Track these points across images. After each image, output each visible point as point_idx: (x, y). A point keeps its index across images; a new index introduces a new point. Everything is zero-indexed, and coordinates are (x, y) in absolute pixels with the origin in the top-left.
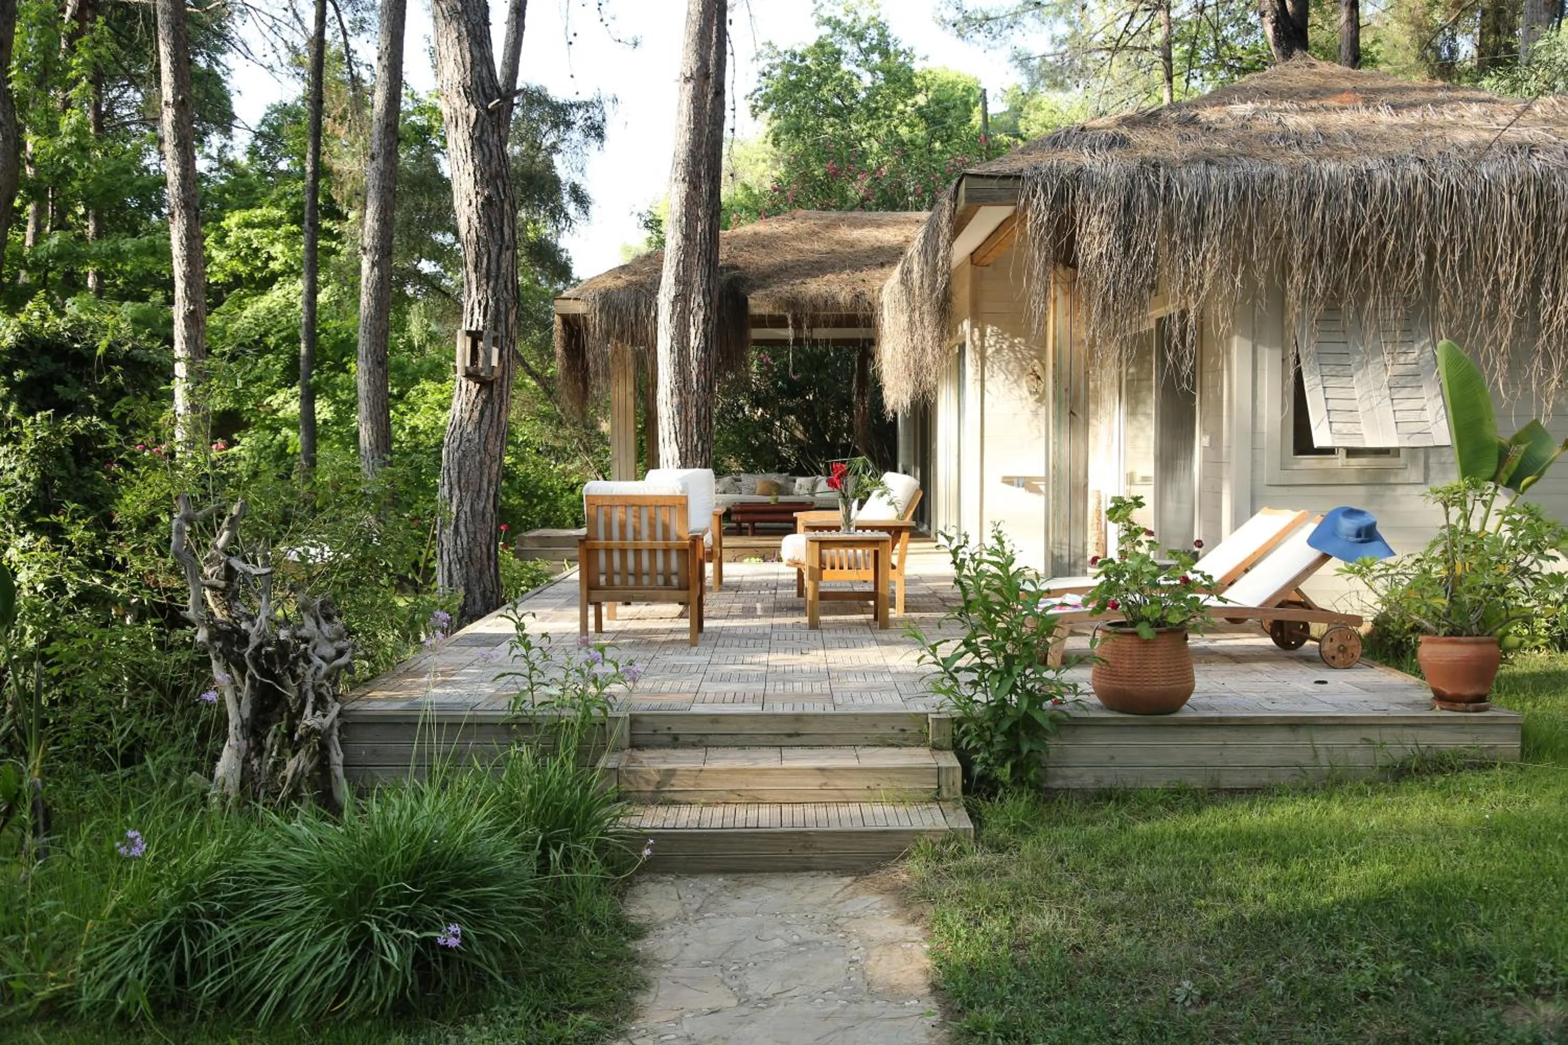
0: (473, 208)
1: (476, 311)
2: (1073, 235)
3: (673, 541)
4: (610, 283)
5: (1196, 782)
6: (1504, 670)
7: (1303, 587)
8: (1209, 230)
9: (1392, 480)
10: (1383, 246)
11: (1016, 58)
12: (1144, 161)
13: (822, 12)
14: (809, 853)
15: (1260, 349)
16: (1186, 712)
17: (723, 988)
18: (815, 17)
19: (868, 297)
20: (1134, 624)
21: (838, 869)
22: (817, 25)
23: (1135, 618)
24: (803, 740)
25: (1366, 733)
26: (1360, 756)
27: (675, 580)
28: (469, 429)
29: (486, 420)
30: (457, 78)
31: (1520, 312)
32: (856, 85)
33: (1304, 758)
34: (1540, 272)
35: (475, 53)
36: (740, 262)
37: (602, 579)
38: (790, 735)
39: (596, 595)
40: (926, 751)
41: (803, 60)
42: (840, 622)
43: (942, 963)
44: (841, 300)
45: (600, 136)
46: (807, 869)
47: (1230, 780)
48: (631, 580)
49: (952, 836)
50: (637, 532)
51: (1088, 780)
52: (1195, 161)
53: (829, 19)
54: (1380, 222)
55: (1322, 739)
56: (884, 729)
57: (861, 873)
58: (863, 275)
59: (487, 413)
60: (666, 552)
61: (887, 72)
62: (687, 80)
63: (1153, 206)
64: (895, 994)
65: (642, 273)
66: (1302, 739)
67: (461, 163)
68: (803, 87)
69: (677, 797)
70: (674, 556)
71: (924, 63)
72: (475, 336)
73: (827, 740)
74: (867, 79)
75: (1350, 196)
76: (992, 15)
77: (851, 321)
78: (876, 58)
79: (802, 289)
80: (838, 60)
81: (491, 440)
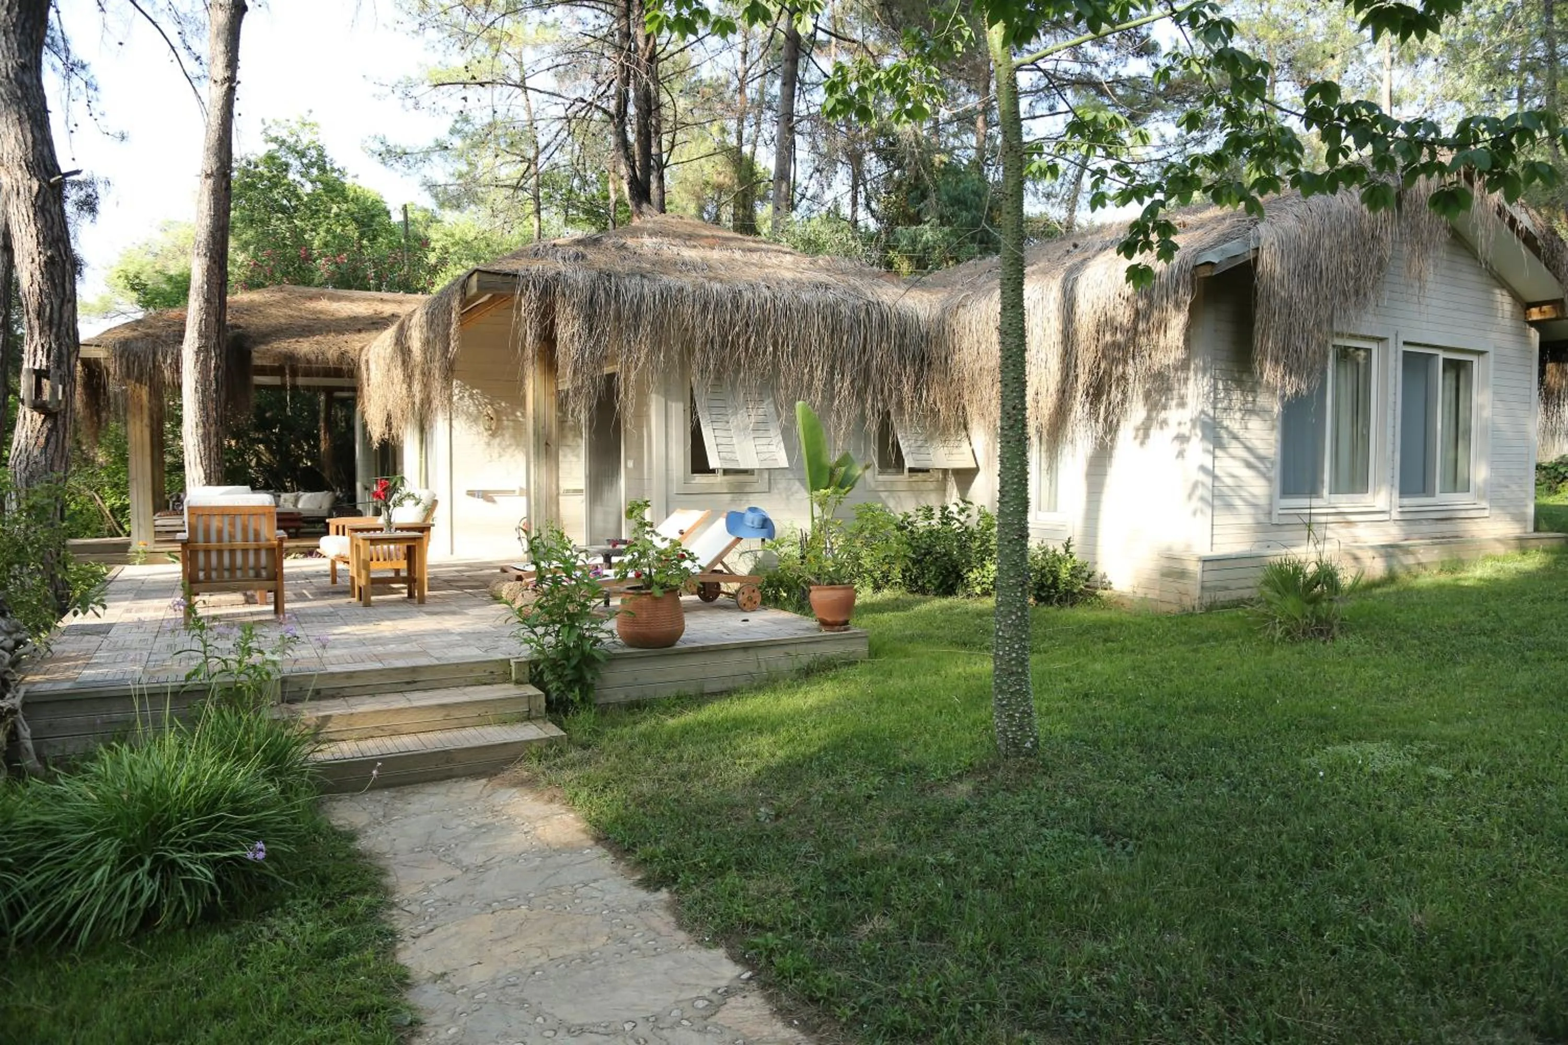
0: (36, 265)
1: (40, 352)
2: (553, 321)
3: (263, 542)
4: (128, 334)
5: (691, 690)
6: (857, 602)
7: (725, 560)
8: (644, 322)
9: (748, 489)
10: (749, 339)
11: (425, 184)
12: (600, 272)
13: (269, 132)
14: (451, 766)
15: (669, 403)
16: (680, 645)
17: (443, 865)
18: (263, 137)
19: (352, 354)
20: (648, 587)
21: (474, 774)
22: (266, 142)
23: (650, 582)
24: (418, 686)
25: (786, 649)
26: (784, 665)
27: (264, 573)
28: (36, 452)
29: (52, 445)
30: (18, 153)
31: (825, 385)
32: (299, 191)
33: (752, 668)
34: (834, 362)
35: (37, 134)
36: (241, 322)
37: (201, 575)
38: (408, 683)
39: (196, 587)
40: (511, 686)
41: (256, 167)
42: (383, 601)
43: (596, 823)
44: (330, 356)
45: (93, 210)
46: (449, 777)
47: (710, 687)
48: (226, 574)
49: (551, 742)
50: (232, 537)
51: (621, 697)
52: (634, 274)
53: (277, 138)
54: (747, 325)
55: (763, 655)
56: (478, 674)
57: (491, 775)
58: (346, 337)
59: (52, 440)
60: (257, 551)
61: (326, 184)
62: (208, 176)
63: (608, 303)
64: (569, 848)
65: (156, 327)
66: (752, 656)
67: (23, 226)
68: (256, 188)
69: (332, 737)
70: (263, 554)
71: (355, 180)
72: (40, 375)
73: (436, 684)
74: (308, 188)
75: (729, 306)
76: (408, 151)
77: (337, 372)
78: (315, 171)
79: (297, 346)
80: (286, 170)
81: (57, 463)
